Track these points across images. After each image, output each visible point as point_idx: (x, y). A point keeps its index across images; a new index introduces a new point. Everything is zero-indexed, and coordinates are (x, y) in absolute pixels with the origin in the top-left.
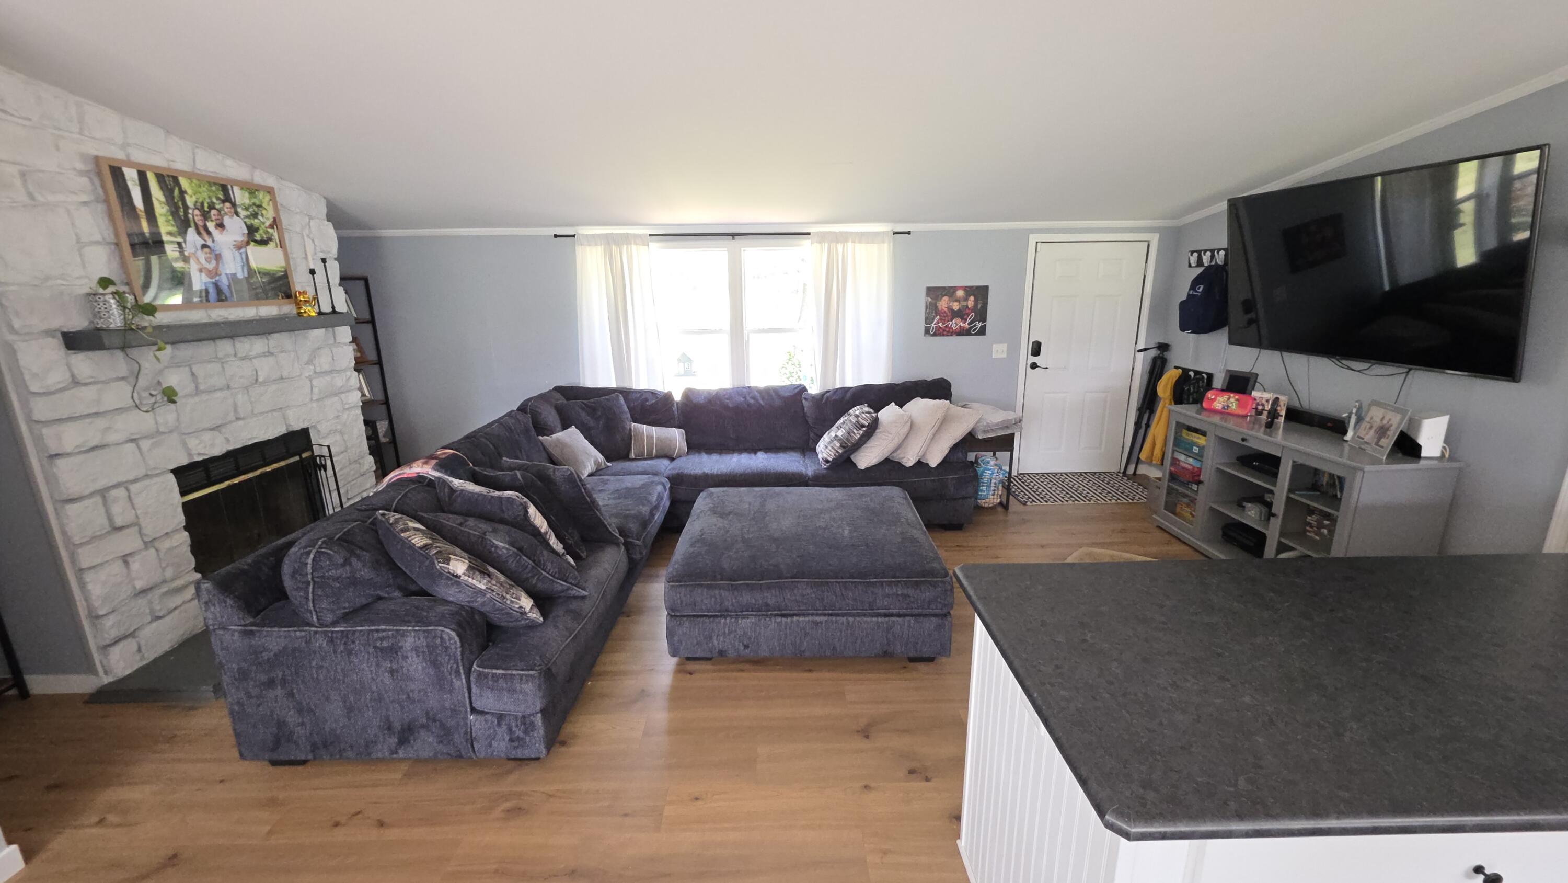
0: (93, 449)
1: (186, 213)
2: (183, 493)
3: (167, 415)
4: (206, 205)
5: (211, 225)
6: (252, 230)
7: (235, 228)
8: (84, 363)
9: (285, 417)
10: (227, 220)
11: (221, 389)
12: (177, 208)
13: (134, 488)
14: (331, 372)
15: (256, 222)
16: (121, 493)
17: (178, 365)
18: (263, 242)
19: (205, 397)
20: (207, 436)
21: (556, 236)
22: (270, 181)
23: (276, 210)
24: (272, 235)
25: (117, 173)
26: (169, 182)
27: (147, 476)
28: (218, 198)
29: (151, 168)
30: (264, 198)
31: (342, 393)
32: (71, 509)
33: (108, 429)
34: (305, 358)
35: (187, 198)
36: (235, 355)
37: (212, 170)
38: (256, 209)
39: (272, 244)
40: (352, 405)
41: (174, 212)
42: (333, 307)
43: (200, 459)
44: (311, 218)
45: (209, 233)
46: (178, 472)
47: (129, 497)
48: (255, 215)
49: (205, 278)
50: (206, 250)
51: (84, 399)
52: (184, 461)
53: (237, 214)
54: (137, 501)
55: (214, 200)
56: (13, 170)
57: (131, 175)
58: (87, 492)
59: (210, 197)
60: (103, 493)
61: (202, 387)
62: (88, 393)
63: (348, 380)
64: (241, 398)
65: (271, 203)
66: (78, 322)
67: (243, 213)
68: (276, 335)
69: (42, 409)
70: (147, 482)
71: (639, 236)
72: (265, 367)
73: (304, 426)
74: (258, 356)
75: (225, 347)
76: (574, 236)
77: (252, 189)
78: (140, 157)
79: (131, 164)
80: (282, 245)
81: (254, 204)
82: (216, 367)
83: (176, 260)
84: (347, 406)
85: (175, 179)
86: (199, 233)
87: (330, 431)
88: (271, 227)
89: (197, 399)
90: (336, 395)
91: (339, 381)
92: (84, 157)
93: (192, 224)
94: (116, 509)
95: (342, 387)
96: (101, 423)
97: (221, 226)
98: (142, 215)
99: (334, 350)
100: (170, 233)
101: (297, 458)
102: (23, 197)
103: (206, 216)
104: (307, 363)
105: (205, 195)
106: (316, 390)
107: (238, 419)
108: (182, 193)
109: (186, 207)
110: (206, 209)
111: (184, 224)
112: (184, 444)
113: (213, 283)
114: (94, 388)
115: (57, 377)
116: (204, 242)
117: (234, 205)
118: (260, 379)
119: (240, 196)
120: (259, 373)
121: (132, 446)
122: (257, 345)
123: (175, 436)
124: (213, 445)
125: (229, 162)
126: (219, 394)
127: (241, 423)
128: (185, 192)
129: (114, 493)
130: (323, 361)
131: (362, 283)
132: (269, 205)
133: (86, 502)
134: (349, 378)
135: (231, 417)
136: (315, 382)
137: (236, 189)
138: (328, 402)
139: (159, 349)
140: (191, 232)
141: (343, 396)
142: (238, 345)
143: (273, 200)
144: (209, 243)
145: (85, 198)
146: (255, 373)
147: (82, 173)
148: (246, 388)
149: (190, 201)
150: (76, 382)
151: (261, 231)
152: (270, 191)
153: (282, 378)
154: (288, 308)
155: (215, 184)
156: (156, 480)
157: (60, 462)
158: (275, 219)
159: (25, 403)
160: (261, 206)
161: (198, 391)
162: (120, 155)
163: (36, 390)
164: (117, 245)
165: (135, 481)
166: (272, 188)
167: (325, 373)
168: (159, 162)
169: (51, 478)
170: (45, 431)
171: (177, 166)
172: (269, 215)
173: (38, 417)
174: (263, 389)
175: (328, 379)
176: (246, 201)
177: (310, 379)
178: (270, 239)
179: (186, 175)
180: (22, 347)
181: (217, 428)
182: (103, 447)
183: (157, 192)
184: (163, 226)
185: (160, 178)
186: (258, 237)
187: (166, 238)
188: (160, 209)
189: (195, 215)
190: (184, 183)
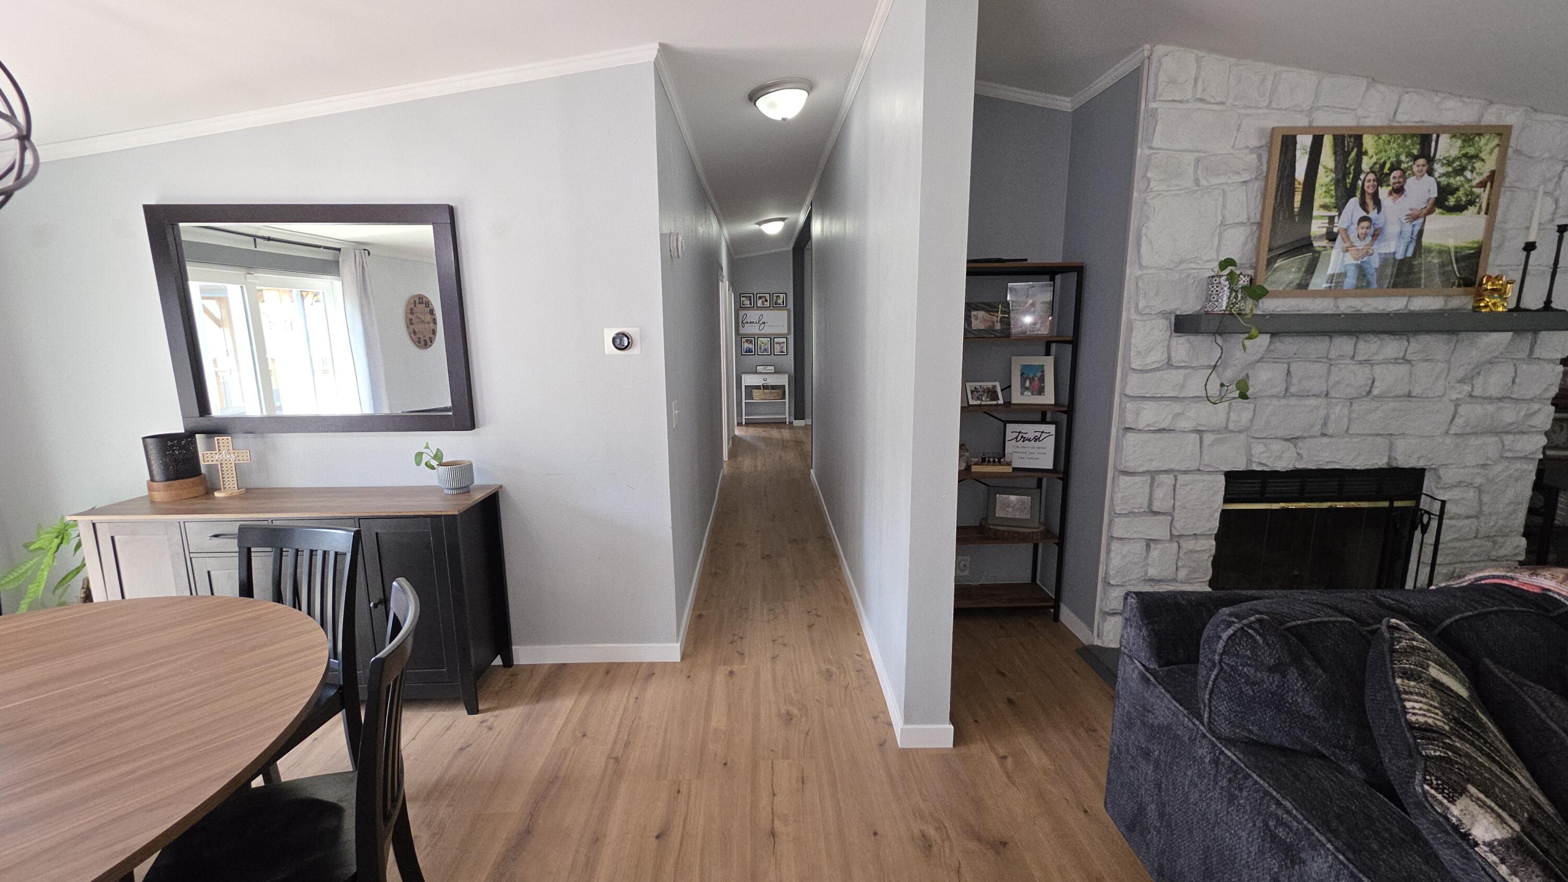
0: (1161, 430)
1: (1356, 178)
2: (1227, 500)
3: (1242, 413)
4: (1388, 166)
5: (1383, 192)
6: (1445, 191)
7: (1420, 191)
8: (1182, 346)
9: (1391, 447)
10: (1411, 182)
11: (1316, 396)
12: (1345, 174)
13: (1182, 478)
14: (1500, 399)
15: (1457, 181)
16: (1168, 479)
17: (1275, 361)
18: (1459, 208)
19: (1293, 401)
20: (1277, 446)
22: (1511, 117)
23: (1502, 159)
24: (1478, 196)
25: (1288, 143)
26: (1348, 143)
27: (1199, 471)
28: (1409, 155)
31: (1509, 433)
32: (1124, 481)
33: (1179, 415)
34: (1461, 373)
35: (1365, 159)
36: (1353, 358)
37: (1417, 120)
38: (1464, 161)
39: (1472, 210)
40: (1522, 455)
41: (1339, 182)
42: (1548, 301)
43: (1259, 469)
44: (1565, 166)
45: (1378, 204)
46: (1230, 476)
47: (1175, 486)
48: (1460, 171)
50: (1365, 224)
51: (1169, 382)
52: (1241, 466)
53: (1430, 172)
54: (1181, 492)
55: (1403, 158)
56: (1190, 158)
57: (1304, 142)
58: (1141, 470)
59: (1398, 155)
60: (1153, 474)
61: (1293, 390)
62: (1175, 376)
63: (1530, 415)
64: (1338, 410)
65: (1497, 150)
66: (1190, 305)
67: (1439, 169)
68: (1424, 338)
70: (1197, 477)
72: (1390, 378)
73: (1420, 464)
74: (1387, 362)
75: (1344, 345)
77: (1472, 134)
78: (1323, 120)
79: (1308, 129)
80: (1490, 210)
81: (1465, 155)
82: (1320, 368)
83: (1320, 237)
84: (1509, 454)
85: (1358, 139)
86: (1363, 205)
87: (1460, 482)
89: (1283, 402)
90: (1496, 434)
91: (1509, 415)
92: (1261, 131)
93: (1358, 193)
94: (1159, 493)
95: (1510, 424)
96: (1177, 407)
97: (1399, 191)
98: (1299, 187)
100: (1325, 207)
101: (1386, 504)
102: (1190, 184)
103: (1381, 179)
104: (1462, 381)
105: (1391, 154)
106: (1459, 421)
107: (1324, 435)
108: (1361, 154)
109: (1358, 171)
110: (1386, 171)
111: (1346, 193)
112: (1249, 449)
113: (1357, 265)
114: (1182, 371)
115: (1156, 357)
116: (1365, 214)
117: (1431, 160)
118: (1375, 392)
119: (1446, 147)
120: (1377, 384)
121: (1196, 437)
122: (1392, 347)
123: (1243, 437)
124: (1280, 458)
125: (1451, 103)
126: (1312, 402)
127: (1325, 440)
128: (1366, 153)
129: (1163, 478)
130: (1494, 381)
132: (1491, 153)
133: (1138, 479)
134: (1534, 413)
135: (1316, 430)
136: (1462, 410)
137: (1444, 140)
138: (1474, 441)
139: (1250, 338)
140: (1354, 202)
141: (1508, 439)
142: (1362, 345)
143: (1504, 144)
144: (1373, 214)
145: (1246, 177)
146: (1370, 382)
147: (1253, 150)
148: (1351, 401)
149: (1366, 164)
150: (1169, 364)
151: (1460, 193)
152: (1503, 133)
153: (1409, 395)
154: (1461, 301)
155: (1413, 136)
156: (1206, 477)
157: (1130, 436)
158: (1493, 173)
159: (1125, 376)
160: (1476, 157)
161: (1287, 393)
162: (1303, 122)
163: (1134, 366)
164: (1260, 224)
165: (1186, 472)
166: (1509, 128)
167: (1489, 399)
168: (1346, 121)
169: (1119, 449)
170: (1129, 405)
171: (1369, 122)
172: (1485, 167)
173: (1128, 391)
174: (1374, 404)
175: (1490, 408)
176: (1454, 153)
177: (1457, 404)
178: (1471, 203)
179: (1376, 131)
180: (1138, 325)
181: (1293, 440)
182: (1170, 431)
183: (1327, 158)
184: (1320, 197)
185: (1339, 140)
186: (1452, 201)
187: (1316, 212)
188: (1324, 178)
189: (1367, 180)
190: (1368, 142)
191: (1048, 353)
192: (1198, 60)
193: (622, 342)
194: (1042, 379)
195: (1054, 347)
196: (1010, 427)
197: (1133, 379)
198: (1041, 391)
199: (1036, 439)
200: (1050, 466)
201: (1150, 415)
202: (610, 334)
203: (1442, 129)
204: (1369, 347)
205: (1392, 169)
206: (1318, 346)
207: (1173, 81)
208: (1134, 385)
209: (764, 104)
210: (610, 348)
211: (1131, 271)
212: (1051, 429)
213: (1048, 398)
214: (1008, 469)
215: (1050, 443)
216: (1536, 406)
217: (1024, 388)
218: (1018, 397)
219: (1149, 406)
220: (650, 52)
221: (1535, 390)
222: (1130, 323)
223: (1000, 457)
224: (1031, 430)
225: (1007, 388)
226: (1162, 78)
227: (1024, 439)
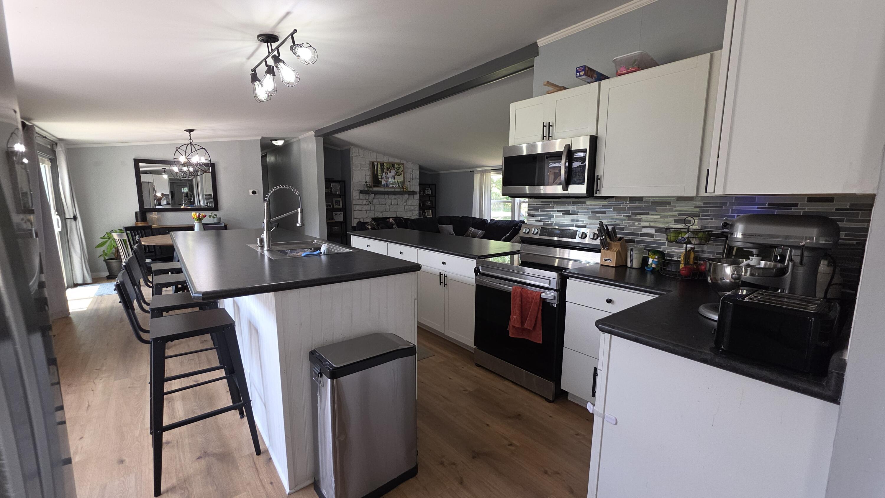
0: (360, 211)
3: (373, 208)
5: (388, 172)
6: (397, 172)
7: (393, 172)
8: (362, 196)
9: (396, 213)
10: (392, 171)
14: (411, 205)
15: (398, 171)
16: (362, 219)
18: (399, 175)
19: (381, 205)
20: (379, 213)
21: (470, 171)
22: (405, 162)
23: (404, 168)
25: (373, 164)
26: (382, 164)
27: (367, 218)
29: (379, 162)
30: (401, 166)
32: (355, 219)
33: (362, 208)
34: (404, 201)
36: (388, 198)
39: (401, 176)
41: (382, 170)
42: (415, 191)
44: (413, 169)
48: (398, 170)
49: (385, 182)
50: (386, 177)
52: (374, 217)
53: (394, 169)
56: (359, 165)
57: (376, 163)
58: (357, 218)
60: (360, 218)
61: (380, 203)
62: (361, 201)
63: (415, 208)
64: (388, 207)
66: (362, 189)
67: (395, 169)
68: (398, 195)
69: (355, 202)
71: (488, 170)
72: (394, 202)
74: (393, 199)
75: (386, 196)
76: (474, 171)
77: (399, 164)
78: (378, 160)
79: (376, 162)
80: (403, 176)
82: (384, 200)
85: (383, 164)
88: (402, 172)
90: (412, 211)
91: (412, 208)
92: (369, 161)
96: (362, 206)
97: (390, 172)
98: (376, 171)
99: (413, 200)
100: (380, 174)
102: (360, 169)
103: (388, 170)
104: (404, 202)
106: (405, 209)
107: (386, 211)
108: (384, 166)
109: (384, 169)
111: (383, 171)
112: (375, 214)
114: (362, 200)
115: (358, 197)
117: (394, 168)
119: (396, 166)
120: (392, 203)
121: (366, 211)
122: (394, 197)
123: (373, 212)
124: (380, 215)
125: (396, 159)
126: (384, 206)
130: (409, 202)
131: (434, 186)
135: (385, 211)
136: (406, 207)
137: (395, 165)
139: (371, 195)
140: (384, 173)
141: (413, 212)
142: (389, 196)
143: (404, 166)
144: (387, 175)
145: (368, 168)
147: (368, 164)
148: (389, 205)
150: (360, 199)
152: (403, 164)
153: (397, 204)
154: (402, 189)
157: (355, 211)
159: (353, 201)
160: (400, 168)
161: (379, 204)
162: (376, 160)
163: (354, 199)
164: (371, 176)
165: (365, 218)
166: (404, 164)
167: (409, 205)
168: (382, 161)
169: (353, 214)
170: (354, 206)
171: (385, 161)
172: (402, 169)
173: (354, 204)
174: (392, 206)
175: (409, 207)
176: (397, 167)
177: (405, 206)
178: (401, 175)
179: (386, 163)
180: (354, 192)
181: (381, 212)
182: (362, 211)
183: (379, 166)
184: (379, 172)
185: (380, 164)
186: (398, 174)
187: (379, 175)
188: (379, 169)
189: (386, 170)
190: (385, 164)
191: (340, 198)
192: (358, 149)
193: (254, 193)
194: (340, 203)
195: (341, 197)
196: (334, 213)
197: (354, 201)
198: (339, 205)
199: (340, 215)
200: (343, 220)
201: (358, 208)
202: (251, 191)
203: (395, 163)
204: (390, 196)
205: (389, 168)
206: (383, 196)
207: (354, 152)
208: (354, 202)
209: (274, 142)
210: (251, 193)
211: (352, 183)
212: (342, 213)
213: (341, 206)
214: (334, 221)
215: (342, 215)
216: (416, 207)
217: (336, 205)
218: (335, 207)
219: (358, 206)
220: (260, 138)
221: (415, 204)
222: (353, 191)
223: (333, 219)
224: (338, 213)
225: (333, 205)
226: (353, 152)
227: (337, 215)
